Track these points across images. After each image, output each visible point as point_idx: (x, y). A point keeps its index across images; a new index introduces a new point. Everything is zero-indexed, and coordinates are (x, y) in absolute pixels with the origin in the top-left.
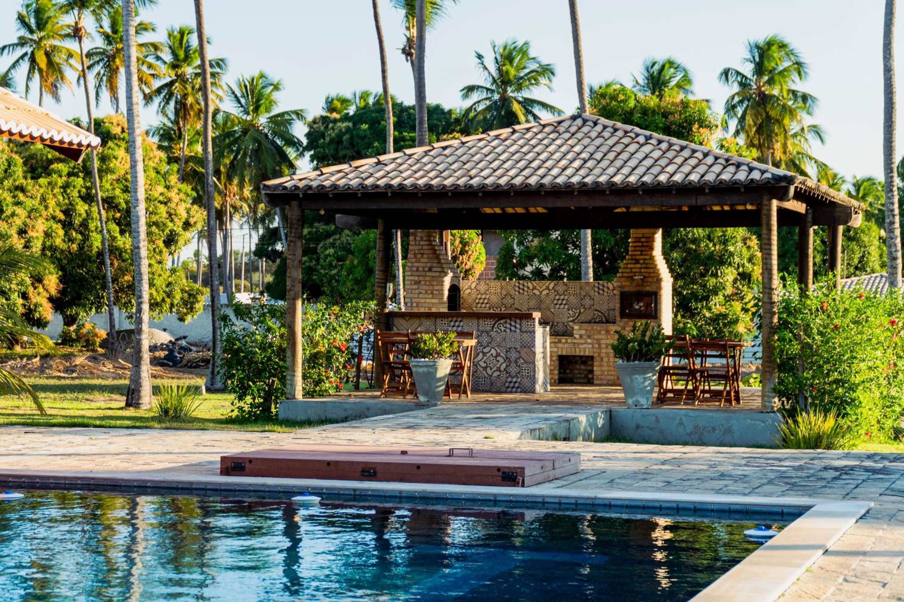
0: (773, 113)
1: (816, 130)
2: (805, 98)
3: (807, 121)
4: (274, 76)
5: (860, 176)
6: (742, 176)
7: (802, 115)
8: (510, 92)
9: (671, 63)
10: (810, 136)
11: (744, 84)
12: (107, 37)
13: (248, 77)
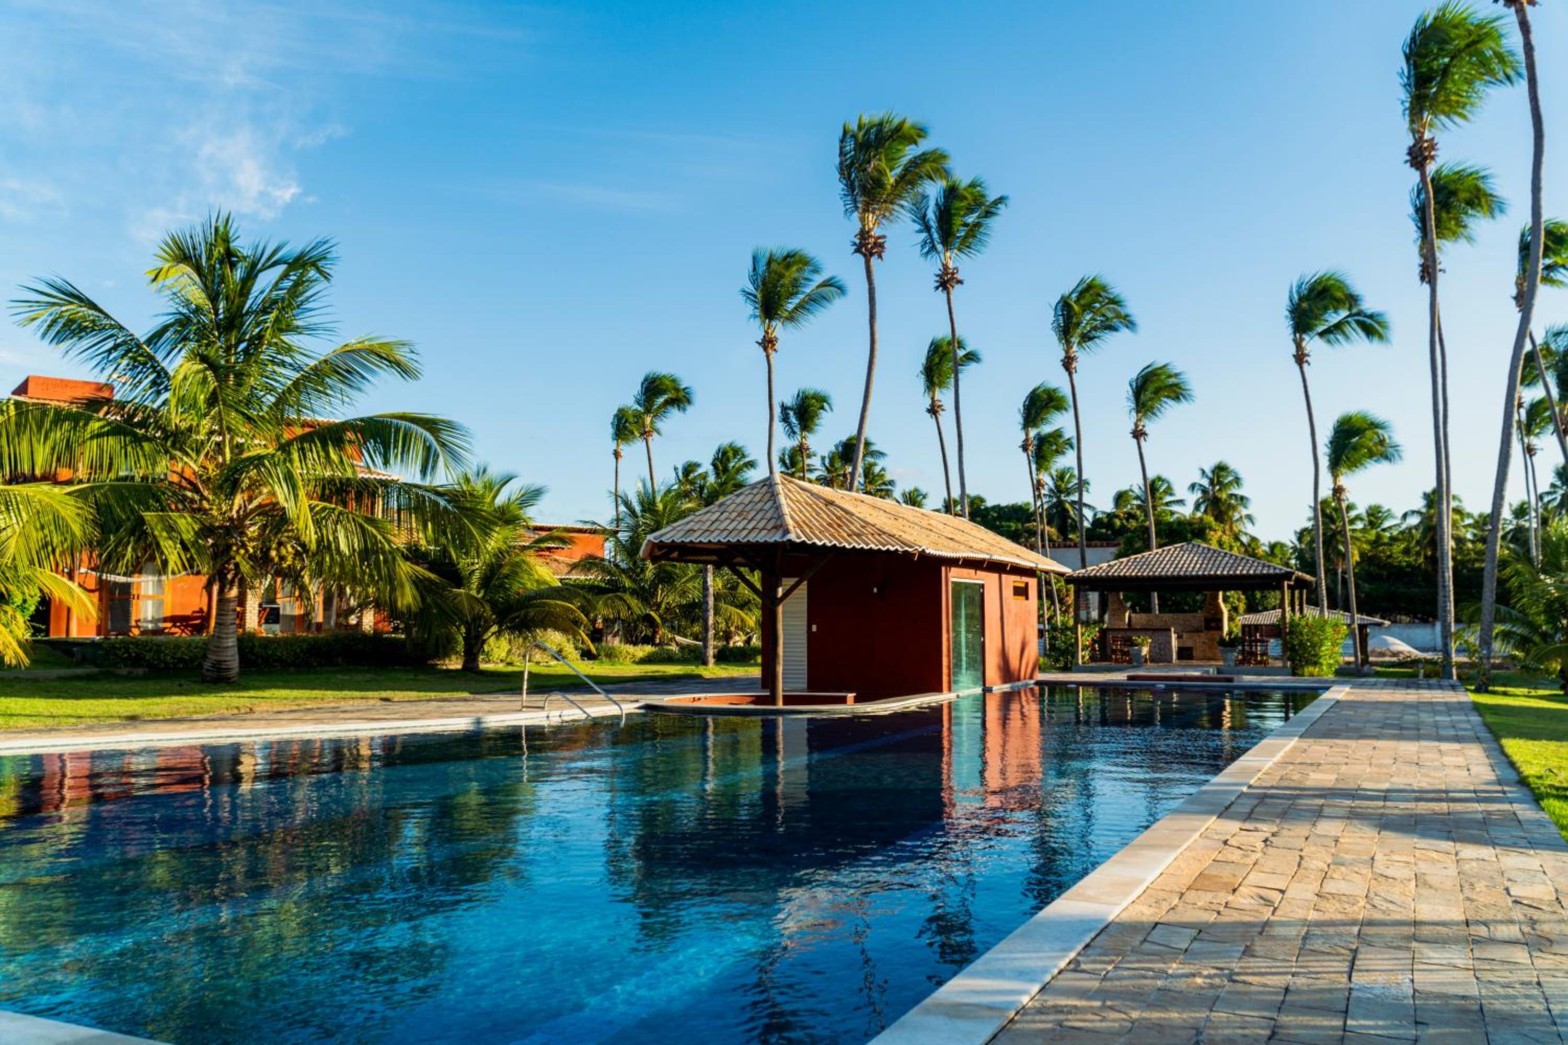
0: (1223, 508)
1: (1249, 517)
2: (1242, 498)
3: (1244, 512)
4: (924, 490)
5: (1273, 541)
6: (1271, 571)
7: (1241, 508)
8: (1063, 497)
9: (1159, 478)
10: (1245, 521)
11: (1204, 491)
12: (827, 468)
13: (907, 490)
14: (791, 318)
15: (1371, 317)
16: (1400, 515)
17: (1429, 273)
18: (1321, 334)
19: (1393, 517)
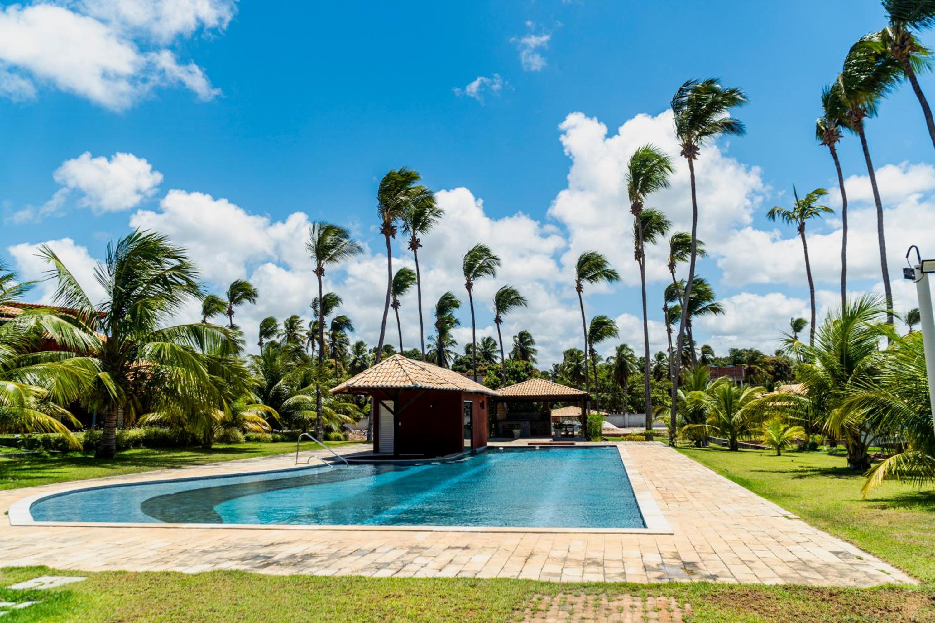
14: (331, 259)
15: (610, 272)
16: (605, 359)
17: (639, 255)
18: (588, 279)
19: (602, 360)
